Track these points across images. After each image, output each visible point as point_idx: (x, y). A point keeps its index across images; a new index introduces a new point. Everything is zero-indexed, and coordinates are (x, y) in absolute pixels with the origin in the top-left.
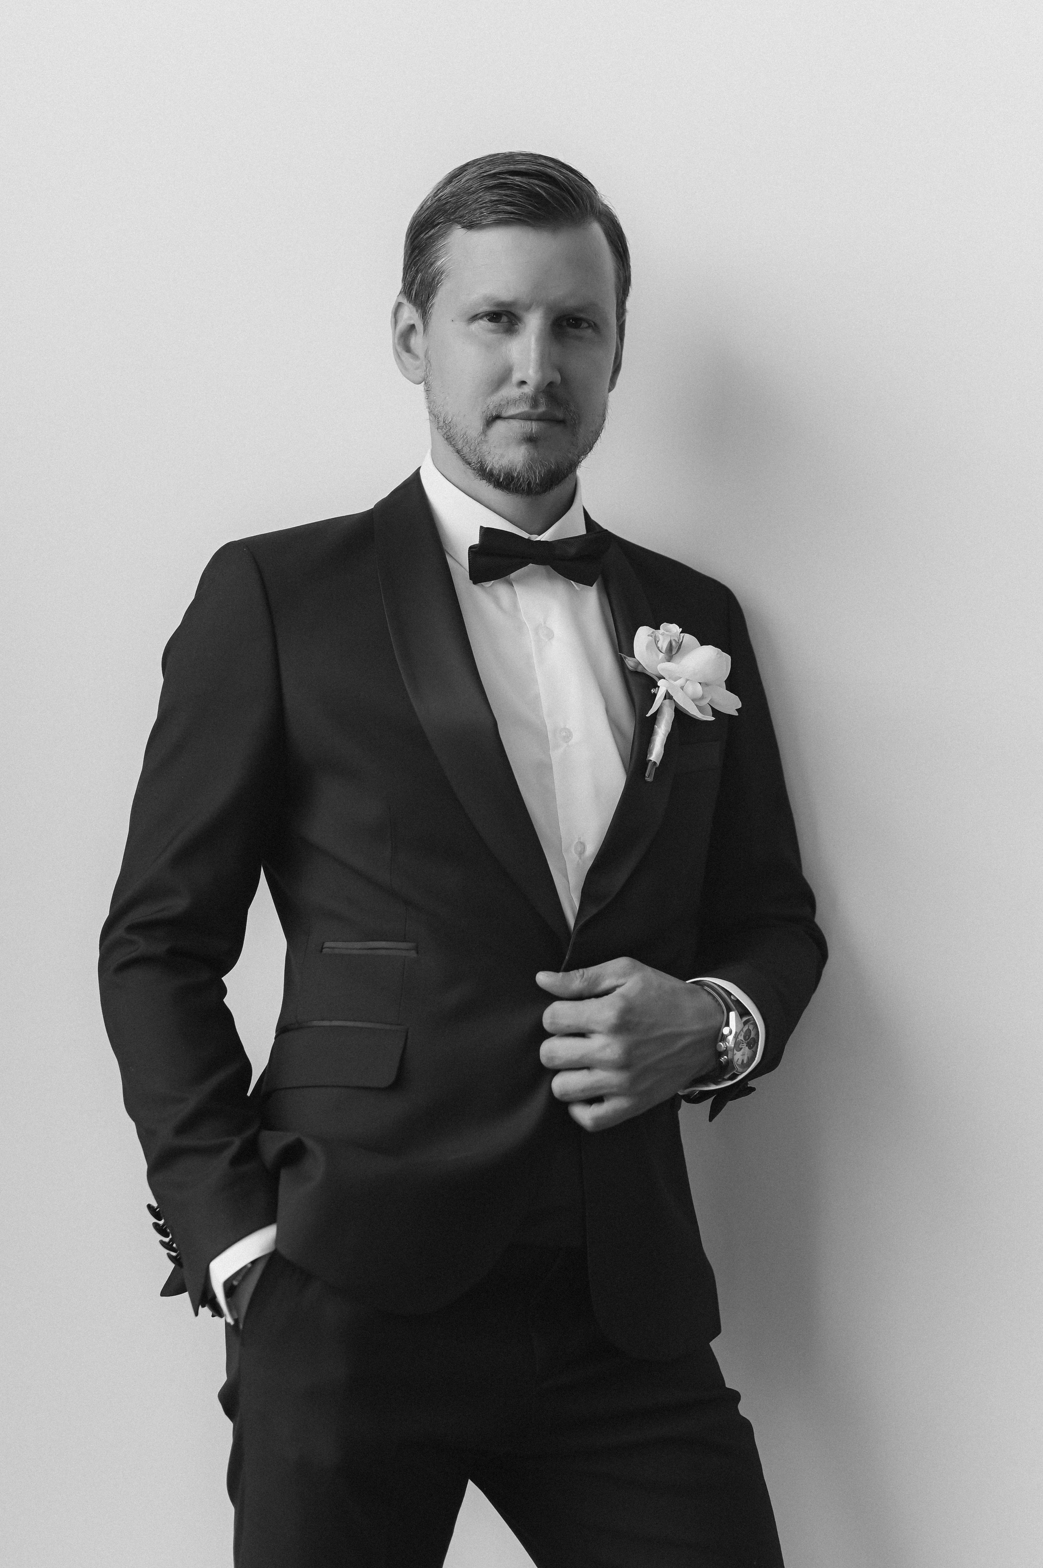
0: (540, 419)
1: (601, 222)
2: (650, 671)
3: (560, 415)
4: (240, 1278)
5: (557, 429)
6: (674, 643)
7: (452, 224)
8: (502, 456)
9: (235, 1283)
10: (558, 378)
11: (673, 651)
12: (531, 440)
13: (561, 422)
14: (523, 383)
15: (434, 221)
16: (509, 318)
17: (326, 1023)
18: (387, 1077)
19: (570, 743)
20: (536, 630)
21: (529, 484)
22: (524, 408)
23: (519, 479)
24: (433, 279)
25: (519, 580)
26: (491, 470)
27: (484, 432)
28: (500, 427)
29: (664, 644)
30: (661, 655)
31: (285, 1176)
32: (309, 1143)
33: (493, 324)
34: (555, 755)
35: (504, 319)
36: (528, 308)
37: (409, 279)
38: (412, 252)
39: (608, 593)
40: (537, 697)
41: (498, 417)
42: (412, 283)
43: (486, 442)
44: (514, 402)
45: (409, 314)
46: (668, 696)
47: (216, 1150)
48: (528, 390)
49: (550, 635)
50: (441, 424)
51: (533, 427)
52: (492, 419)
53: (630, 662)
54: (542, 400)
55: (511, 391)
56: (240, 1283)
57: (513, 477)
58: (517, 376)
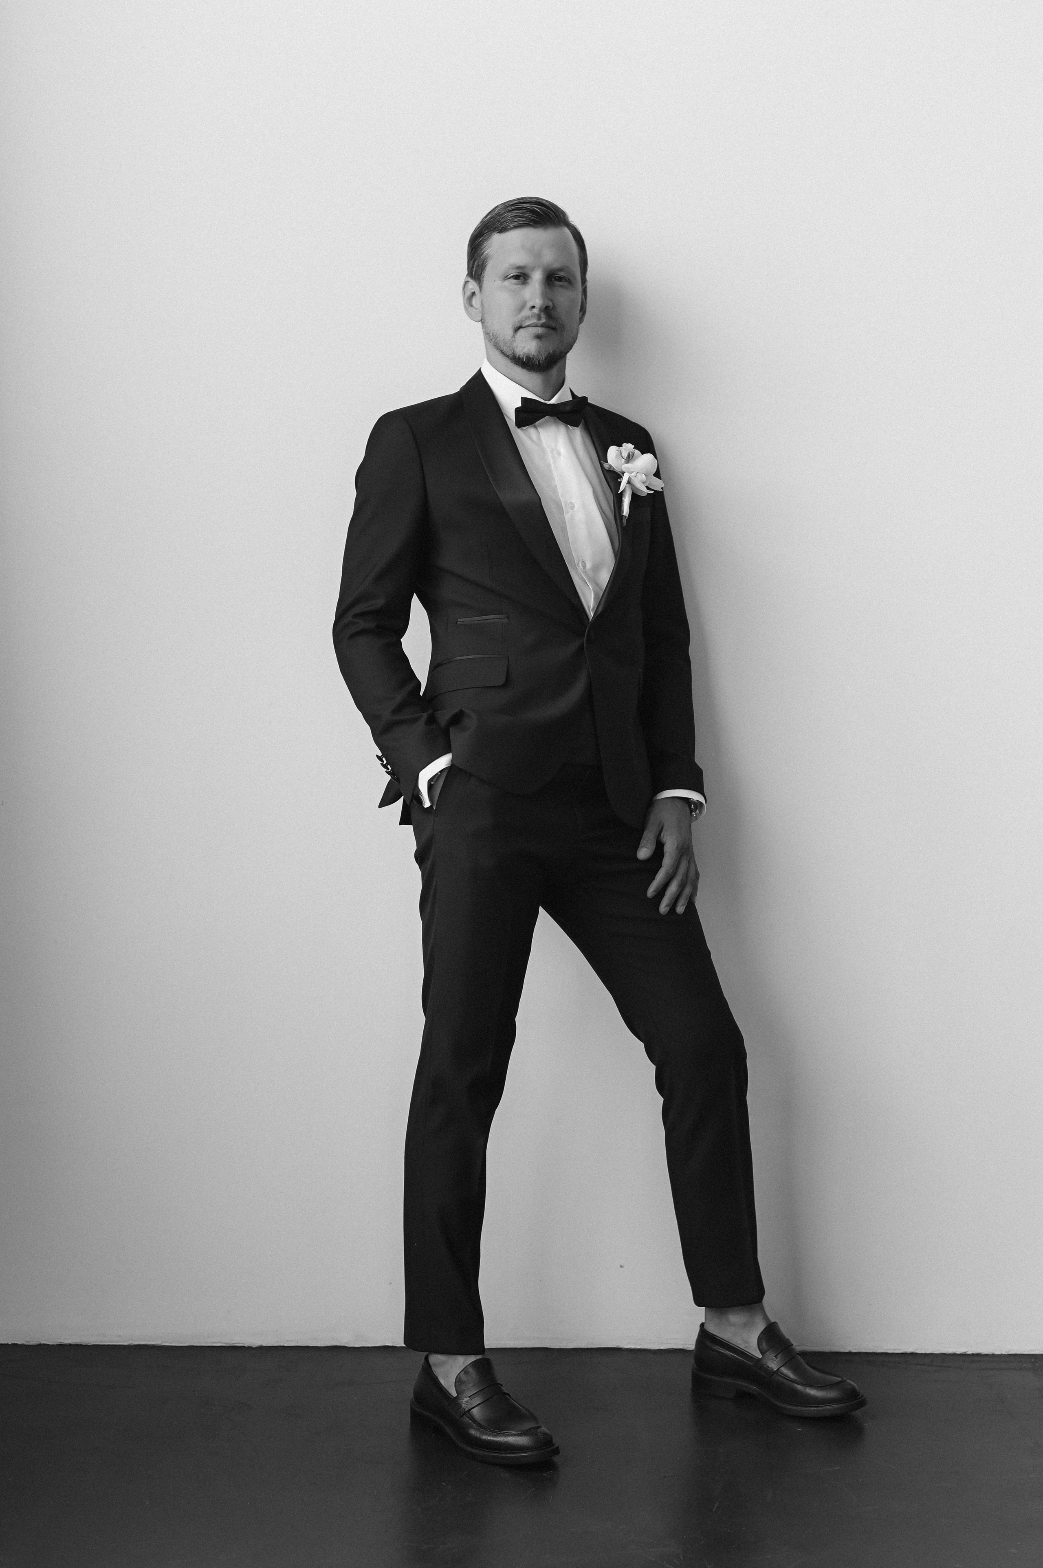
0: (542, 326)
1: (570, 229)
2: (617, 470)
3: (553, 324)
4: (434, 780)
5: (552, 332)
6: (631, 453)
7: (491, 233)
8: (524, 348)
9: (432, 783)
10: (550, 304)
11: (630, 458)
12: (538, 337)
13: (554, 329)
14: (533, 307)
15: (482, 233)
16: (524, 277)
17: (465, 657)
18: (501, 681)
19: (575, 510)
20: (552, 452)
21: (539, 361)
22: (534, 321)
23: (534, 359)
24: (483, 262)
25: (540, 426)
26: (519, 356)
27: (514, 336)
28: (521, 331)
29: (625, 455)
30: (623, 460)
31: (452, 731)
32: (467, 711)
33: (516, 280)
34: (567, 517)
35: (522, 278)
36: (533, 269)
37: (471, 266)
38: (472, 250)
39: (588, 430)
40: (556, 486)
41: (520, 327)
42: (473, 267)
43: (515, 341)
44: (528, 318)
45: (473, 286)
46: (629, 482)
47: (415, 720)
48: (535, 311)
49: (559, 454)
50: (492, 337)
51: (540, 330)
52: (518, 329)
53: (606, 466)
54: (543, 316)
55: (526, 312)
56: (435, 782)
57: (530, 358)
58: (530, 304)
